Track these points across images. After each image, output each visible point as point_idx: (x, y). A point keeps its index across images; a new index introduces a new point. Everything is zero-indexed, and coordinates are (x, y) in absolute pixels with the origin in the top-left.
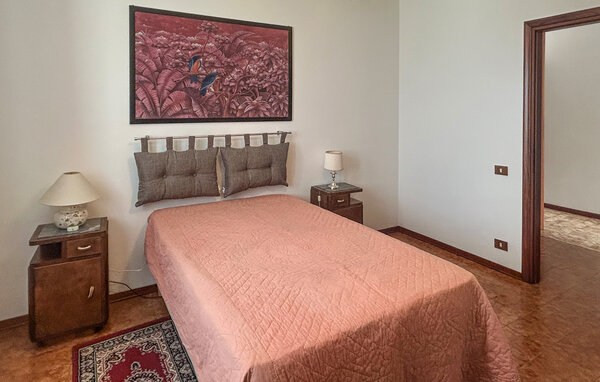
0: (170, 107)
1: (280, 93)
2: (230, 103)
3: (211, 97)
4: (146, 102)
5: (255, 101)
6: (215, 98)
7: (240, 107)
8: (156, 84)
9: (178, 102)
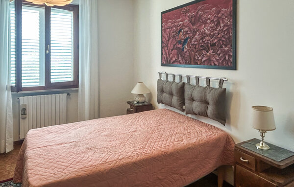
0: (171, 59)
2: (195, 55)
4: (165, 56)
5: (208, 54)
6: (188, 52)
7: (200, 58)
8: (168, 47)
9: (174, 56)
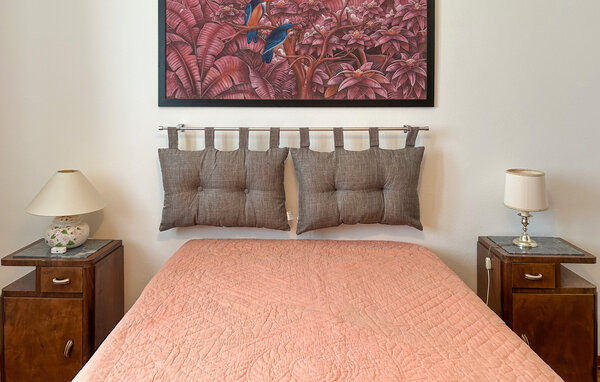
0: (216, 82)
1: (410, 54)
2: (313, 74)
3: (280, 65)
4: (181, 73)
5: (359, 71)
6: (286, 66)
7: (330, 82)
9: (227, 73)
